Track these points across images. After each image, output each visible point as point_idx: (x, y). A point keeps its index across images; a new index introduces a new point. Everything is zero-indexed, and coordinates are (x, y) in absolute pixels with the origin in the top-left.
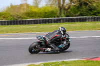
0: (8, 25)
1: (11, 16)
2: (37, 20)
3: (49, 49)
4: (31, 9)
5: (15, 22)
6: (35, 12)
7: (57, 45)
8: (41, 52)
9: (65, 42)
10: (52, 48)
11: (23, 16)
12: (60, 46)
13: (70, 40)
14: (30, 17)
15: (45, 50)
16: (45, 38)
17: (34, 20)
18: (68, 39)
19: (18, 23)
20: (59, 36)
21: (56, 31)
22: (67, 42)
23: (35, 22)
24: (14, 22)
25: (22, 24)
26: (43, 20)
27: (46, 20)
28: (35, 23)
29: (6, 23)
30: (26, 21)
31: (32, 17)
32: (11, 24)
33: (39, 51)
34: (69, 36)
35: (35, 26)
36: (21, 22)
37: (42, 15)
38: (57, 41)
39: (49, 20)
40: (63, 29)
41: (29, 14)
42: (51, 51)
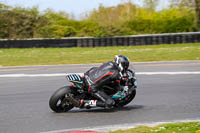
0: (94, 46)
1: (100, 28)
2: (151, 37)
3: (93, 103)
4: (140, 14)
5: (108, 42)
6: (149, 21)
7: (109, 93)
8: (75, 108)
9: (126, 88)
10: (99, 100)
11: (122, 30)
12: (116, 95)
13: (136, 83)
14: (137, 31)
15: (84, 103)
16: (83, 79)
17: (146, 38)
18: (132, 81)
19: (114, 42)
20: (113, 74)
21: (108, 64)
22: (130, 87)
23: (148, 41)
24: (106, 40)
25: (122, 45)
26: (163, 37)
27: (169, 36)
28: (147, 44)
29: (91, 43)
30: (128, 38)
31: (142, 30)
32: (100, 45)
33: (72, 106)
34: (133, 75)
35: (147, 49)
36: (120, 41)
37: (161, 27)
38: (110, 85)
39: (175, 36)
40: (122, 60)
41: (135, 25)
42: (97, 105)
